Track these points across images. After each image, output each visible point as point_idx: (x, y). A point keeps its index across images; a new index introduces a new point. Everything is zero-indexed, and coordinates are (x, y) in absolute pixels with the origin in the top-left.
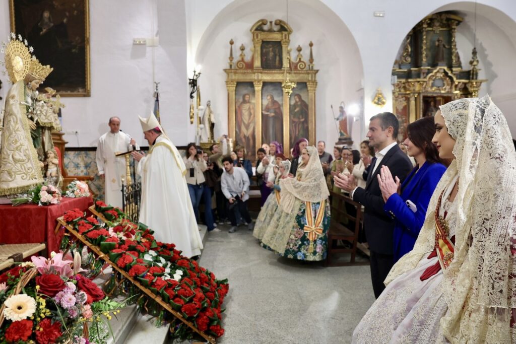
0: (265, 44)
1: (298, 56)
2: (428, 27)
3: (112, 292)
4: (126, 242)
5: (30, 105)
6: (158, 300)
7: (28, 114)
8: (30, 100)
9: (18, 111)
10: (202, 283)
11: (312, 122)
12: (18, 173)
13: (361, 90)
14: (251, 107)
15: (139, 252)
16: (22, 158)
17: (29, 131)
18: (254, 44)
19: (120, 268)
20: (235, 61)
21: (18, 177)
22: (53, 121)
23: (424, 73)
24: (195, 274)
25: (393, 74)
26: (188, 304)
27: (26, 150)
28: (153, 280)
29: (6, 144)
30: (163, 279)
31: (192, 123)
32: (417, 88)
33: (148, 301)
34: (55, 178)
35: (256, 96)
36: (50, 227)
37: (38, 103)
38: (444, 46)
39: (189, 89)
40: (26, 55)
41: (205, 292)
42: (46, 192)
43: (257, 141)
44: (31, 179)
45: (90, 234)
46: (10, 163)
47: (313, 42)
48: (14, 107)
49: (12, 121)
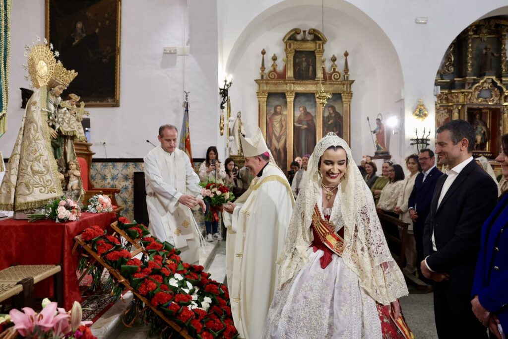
0: (298, 54)
1: (332, 66)
2: (474, 34)
3: (132, 322)
4: (150, 265)
5: (53, 112)
6: (184, 333)
7: (49, 121)
8: (52, 108)
9: (39, 118)
12: (36, 186)
13: (401, 101)
14: (283, 119)
15: (164, 276)
16: (40, 169)
17: (50, 140)
18: (286, 54)
19: (142, 295)
20: (267, 71)
21: (36, 190)
22: (76, 129)
23: (469, 84)
25: (437, 84)
27: (46, 160)
28: (178, 310)
29: (25, 153)
30: (190, 309)
31: (222, 134)
32: (461, 99)
33: (172, 334)
34: (76, 192)
35: (288, 107)
36: (66, 247)
37: (60, 111)
38: (493, 54)
39: (220, 99)
40: (51, 59)
42: (64, 208)
43: (288, 154)
44: (50, 193)
45: (110, 256)
46: (28, 175)
47: (348, 52)
48: (35, 114)
49: (32, 129)
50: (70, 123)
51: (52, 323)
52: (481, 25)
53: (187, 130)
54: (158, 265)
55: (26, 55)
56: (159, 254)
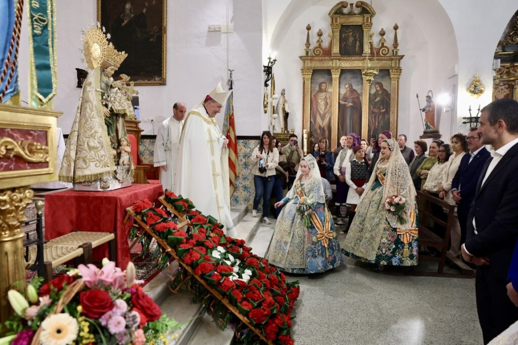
0: (344, 28)
1: (381, 40)
3: (178, 288)
4: (194, 237)
5: (105, 92)
6: (225, 302)
7: (102, 101)
8: (105, 88)
9: (94, 98)
10: (272, 286)
11: (394, 113)
12: (92, 160)
13: (456, 76)
14: (328, 96)
15: (207, 248)
16: (95, 145)
17: (104, 118)
18: (332, 29)
19: (187, 264)
20: (312, 47)
21: (92, 164)
22: (126, 108)
24: (264, 274)
25: (496, 57)
26: (255, 310)
27: (101, 137)
28: (220, 280)
29: (82, 131)
30: (231, 280)
33: (214, 301)
34: (127, 166)
35: (333, 84)
36: (119, 217)
37: (113, 90)
39: (264, 77)
40: (104, 42)
41: (275, 295)
44: (104, 167)
45: (158, 227)
46: (85, 150)
47: (399, 25)
48: (90, 94)
49: (88, 108)
50: (121, 103)
51: (111, 278)
53: (231, 107)
54: (202, 238)
55: (82, 39)
56: (203, 227)
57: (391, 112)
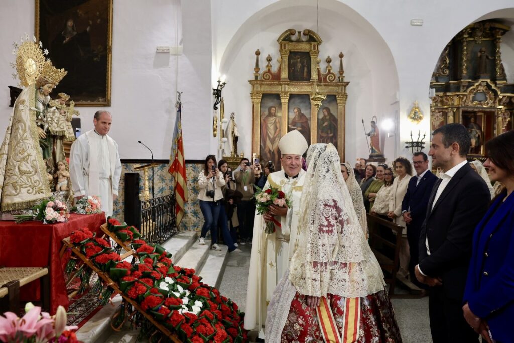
0: (292, 55)
1: (327, 68)
2: (469, 37)
3: (121, 326)
4: (140, 268)
5: (41, 111)
6: (174, 338)
7: (37, 121)
9: (27, 117)
10: (224, 317)
11: (341, 137)
12: (23, 186)
13: (397, 103)
14: (277, 120)
15: (154, 279)
16: (28, 170)
17: (38, 139)
18: (281, 55)
19: (132, 299)
20: (261, 72)
21: (24, 191)
22: (65, 129)
23: (464, 86)
24: (216, 305)
25: (432, 87)
27: (34, 160)
28: (168, 314)
29: (13, 153)
30: (180, 313)
32: (456, 102)
33: (161, 338)
34: (65, 192)
35: (282, 108)
36: (54, 249)
37: (50, 110)
38: (487, 57)
39: (213, 100)
40: (40, 57)
41: (227, 327)
42: (52, 209)
44: (38, 194)
45: (99, 258)
46: (15, 175)
47: (343, 53)
48: (23, 113)
49: (20, 128)
50: (59, 123)
51: (35, 328)
52: (477, 28)
53: (180, 131)
54: (149, 269)
55: (14, 53)
56: (149, 257)
57: (338, 137)
